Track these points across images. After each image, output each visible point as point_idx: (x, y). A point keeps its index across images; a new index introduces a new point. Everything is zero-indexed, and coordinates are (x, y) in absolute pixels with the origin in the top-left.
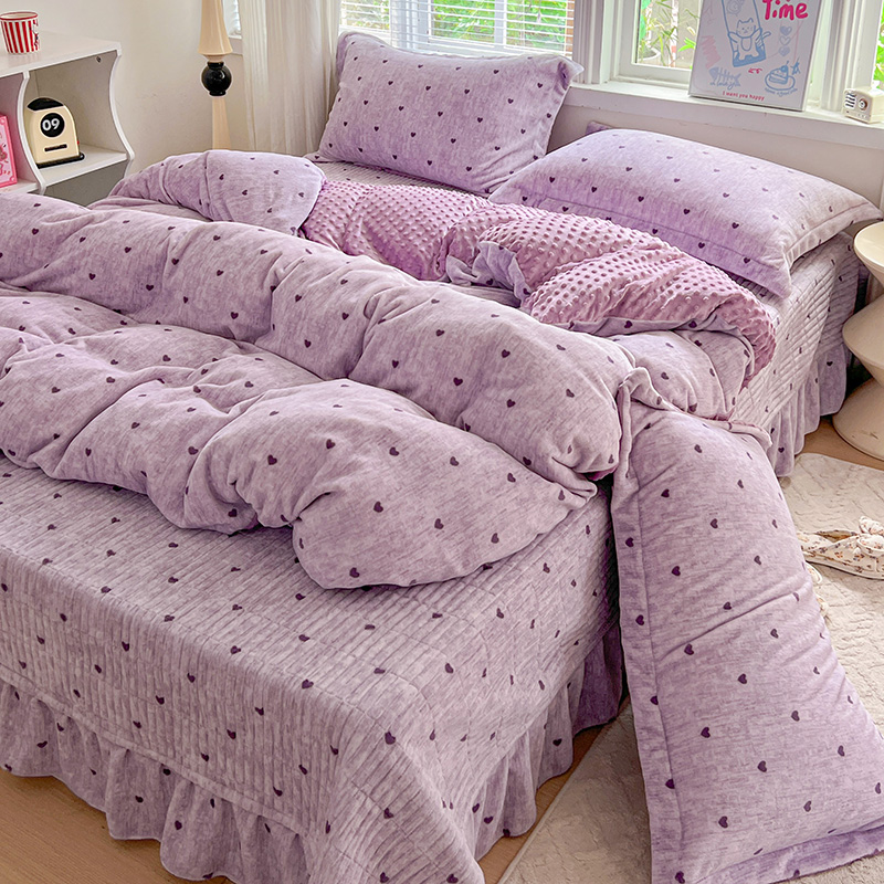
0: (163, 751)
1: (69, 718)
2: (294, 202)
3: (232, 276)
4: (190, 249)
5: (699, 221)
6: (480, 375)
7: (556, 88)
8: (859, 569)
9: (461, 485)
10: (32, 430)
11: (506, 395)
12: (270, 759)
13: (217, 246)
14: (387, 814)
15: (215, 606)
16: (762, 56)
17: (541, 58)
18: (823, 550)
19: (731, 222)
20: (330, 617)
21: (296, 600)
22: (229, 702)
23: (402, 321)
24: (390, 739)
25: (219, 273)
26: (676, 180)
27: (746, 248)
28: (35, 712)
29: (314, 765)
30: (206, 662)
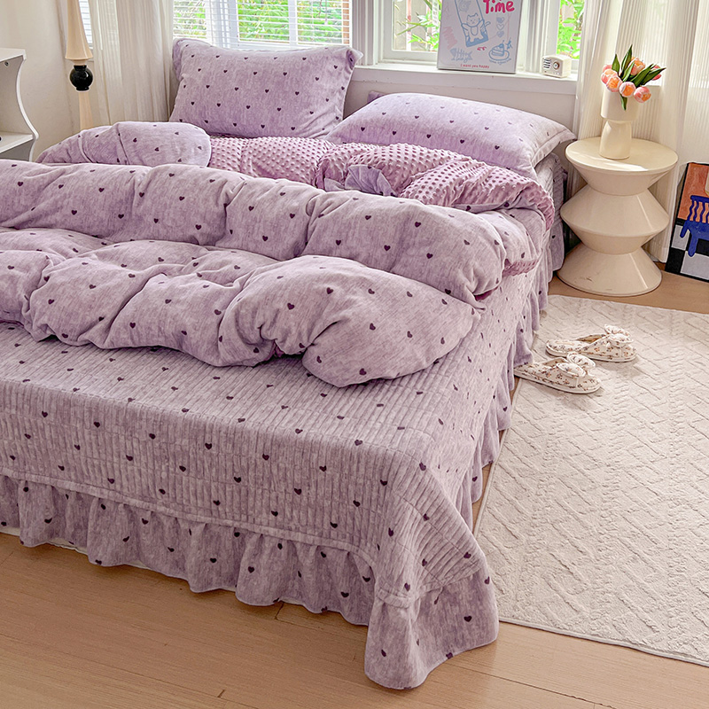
0: (237, 517)
1: (152, 512)
2: (196, 154)
3: (192, 200)
4: (152, 185)
5: (472, 147)
6: (401, 241)
7: (346, 69)
8: (610, 357)
9: (417, 309)
10: (81, 316)
11: (425, 251)
12: (330, 502)
13: (174, 180)
14: (426, 518)
15: (269, 409)
16: (486, 38)
17: (334, 48)
18: (586, 348)
19: (494, 146)
20: (351, 403)
21: (321, 397)
22: (298, 467)
23: (336, 214)
24: (423, 467)
25: (181, 199)
26: (451, 122)
27: (507, 161)
28: (123, 514)
29: (366, 497)
30: (278, 443)
